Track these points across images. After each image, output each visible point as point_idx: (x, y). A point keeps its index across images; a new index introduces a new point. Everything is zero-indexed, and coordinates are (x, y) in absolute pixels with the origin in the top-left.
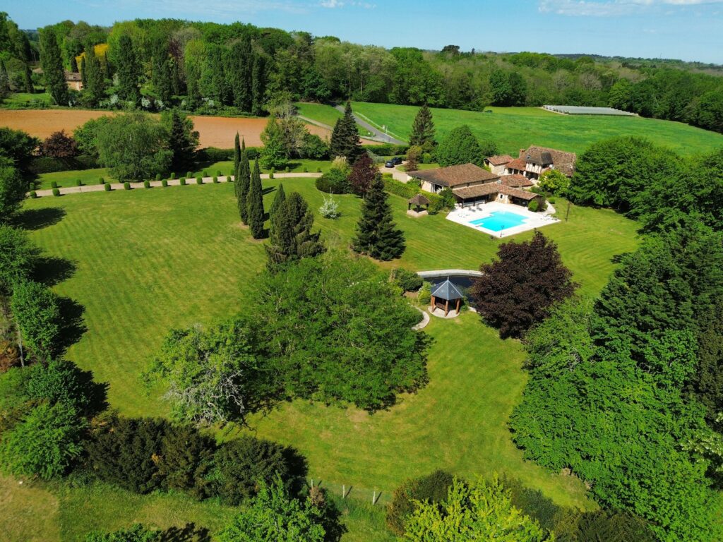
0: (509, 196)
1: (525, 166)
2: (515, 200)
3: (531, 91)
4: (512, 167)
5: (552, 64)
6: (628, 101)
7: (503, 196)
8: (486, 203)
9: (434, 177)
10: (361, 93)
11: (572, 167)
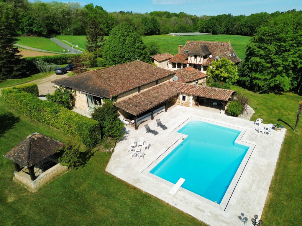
0: (194, 96)
1: (187, 59)
2: (200, 101)
3: (162, 27)
4: (175, 62)
5: (168, 15)
7: (187, 98)
8: (166, 110)
9: (89, 84)
10: (68, 30)
11: (230, 55)
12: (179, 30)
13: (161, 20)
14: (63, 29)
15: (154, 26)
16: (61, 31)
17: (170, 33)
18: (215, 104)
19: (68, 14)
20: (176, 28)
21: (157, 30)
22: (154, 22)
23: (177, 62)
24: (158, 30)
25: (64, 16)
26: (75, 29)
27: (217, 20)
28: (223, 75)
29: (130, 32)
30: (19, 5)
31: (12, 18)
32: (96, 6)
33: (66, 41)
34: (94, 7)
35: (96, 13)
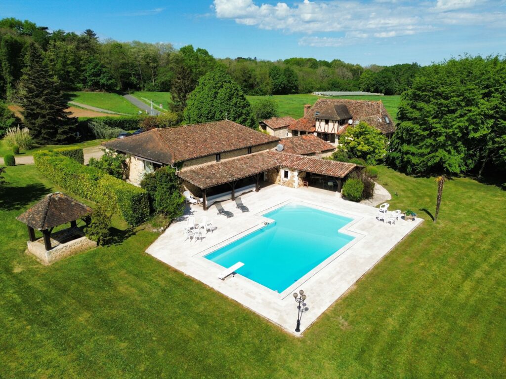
0: (300, 172)
1: (315, 126)
2: (312, 180)
3: (302, 82)
4: (296, 129)
5: (314, 64)
6: (374, 85)
7: (290, 174)
8: (258, 190)
9: (148, 146)
10: (153, 84)
11: (381, 120)
12: (329, 86)
13: (300, 71)
14: (145, 82)
15: (288, 81)
16: (141, 86)
17: (314, 92)
18: (330, 184)
19: (155, 60)
20: (325, 85)
21: (292, 87)
22: (289, 73)
23: (299, 129)
24: (295, 86)
25: (148, 63)
26: (163, 83)
27: (393, 73)
28: (359, 148)
29: (225, 82)
30: (84, 45)
31: (72, 64)
32: (198, 48)
33: (146, 100)
34: (195, 51)
35: (197, 59)
